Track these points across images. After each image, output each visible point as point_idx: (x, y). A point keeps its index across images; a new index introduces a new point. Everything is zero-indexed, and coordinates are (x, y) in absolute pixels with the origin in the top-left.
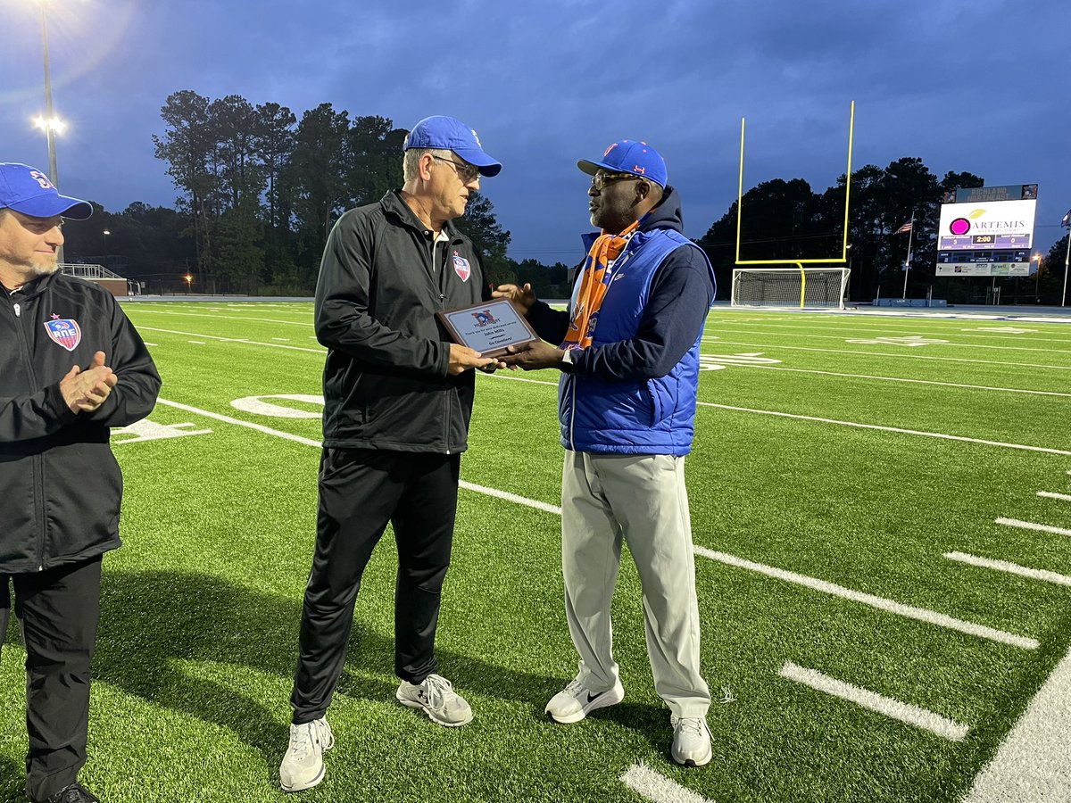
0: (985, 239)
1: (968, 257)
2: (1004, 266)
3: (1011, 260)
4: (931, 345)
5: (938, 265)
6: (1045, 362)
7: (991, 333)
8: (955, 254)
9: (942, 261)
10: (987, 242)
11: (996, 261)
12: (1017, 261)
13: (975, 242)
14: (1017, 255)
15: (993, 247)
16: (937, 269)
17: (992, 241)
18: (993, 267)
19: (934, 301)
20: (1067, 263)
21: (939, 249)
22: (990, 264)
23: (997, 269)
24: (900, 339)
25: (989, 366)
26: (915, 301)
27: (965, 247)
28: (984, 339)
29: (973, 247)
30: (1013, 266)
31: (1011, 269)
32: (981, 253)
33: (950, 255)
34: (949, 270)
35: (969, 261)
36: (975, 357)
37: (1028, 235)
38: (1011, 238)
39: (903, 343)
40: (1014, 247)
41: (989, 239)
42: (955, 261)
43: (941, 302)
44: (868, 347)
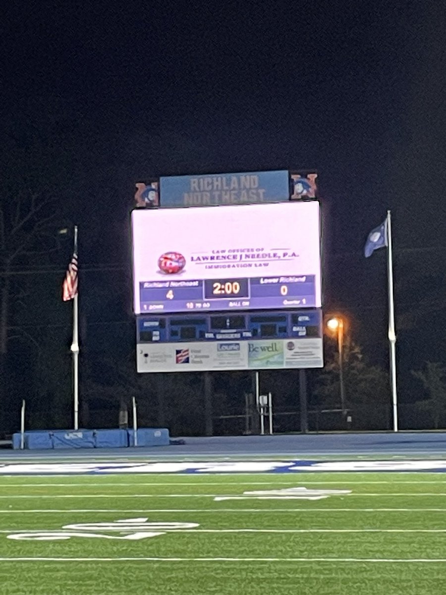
0: (229, 288)
1: (198, 329)
2: (273, 348)
3: (284, 333)
4: (170, 535)
5: (139, 347)
6: (367, 553)
7: (269, 503)
8: (173, 323)
9: (147, 338)
10: (232, 295)
11: (255, 336)
12: (296, 335)
13: (210, 294)
14: (295, 322)
15: (246, 305)
16: (140, 358)
17: (243, 293)
18: (252, 350)
19: (143, 431)
20: (392, 336)
21: (137, 311)
22: (244, 344)
23: (262, 355)
24: (110, 527)
25: (279, 567)
26: (102, 434)
27: (190, 306)
28: (260, 515)
29: (207, 306)
30: (291, 346)
31: (288, 354)
32: (225, 319)
33: (162, 325)
34: (163, 358)
35: (202, 338)
36: (252, 552)
37: (310, 279)
38: (280, 284)
39: (117, 534)
40: (287, 304)
41: (236, 288)
42: (174, 337)
43: (158, 433)
44: (58, 548)
